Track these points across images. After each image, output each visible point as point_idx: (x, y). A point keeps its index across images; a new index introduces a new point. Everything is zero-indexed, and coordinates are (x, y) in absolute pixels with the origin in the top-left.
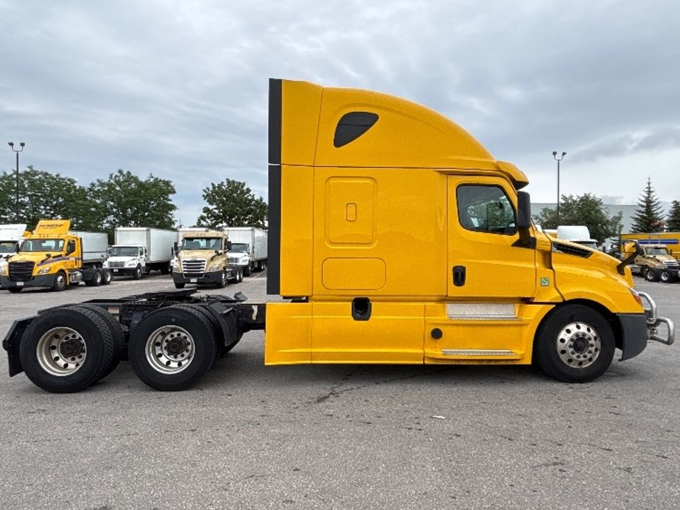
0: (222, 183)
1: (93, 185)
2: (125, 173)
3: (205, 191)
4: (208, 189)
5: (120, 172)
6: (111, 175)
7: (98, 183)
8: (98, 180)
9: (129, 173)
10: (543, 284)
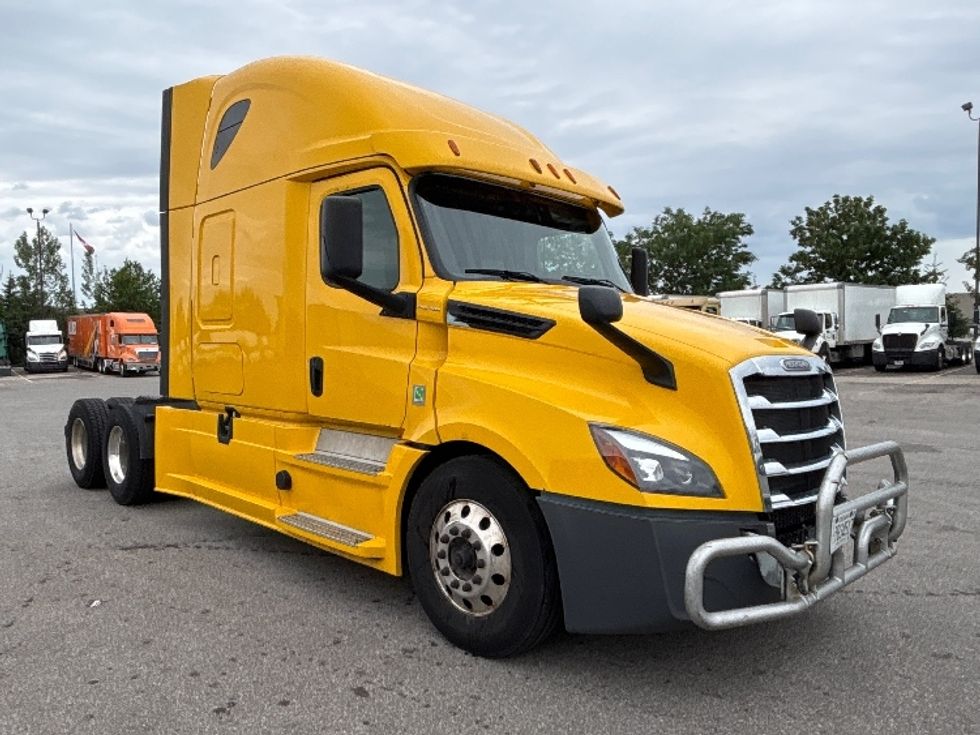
0: (828, 203)
1: (629, 237)
2: (675, 212)
3: (793, 223)
4: (799, 218)
5: (668, 211)
6: (657, 220)
7: (635, 234)
8: (636, 230)
9: (680, 211)
10: (416, 400)
